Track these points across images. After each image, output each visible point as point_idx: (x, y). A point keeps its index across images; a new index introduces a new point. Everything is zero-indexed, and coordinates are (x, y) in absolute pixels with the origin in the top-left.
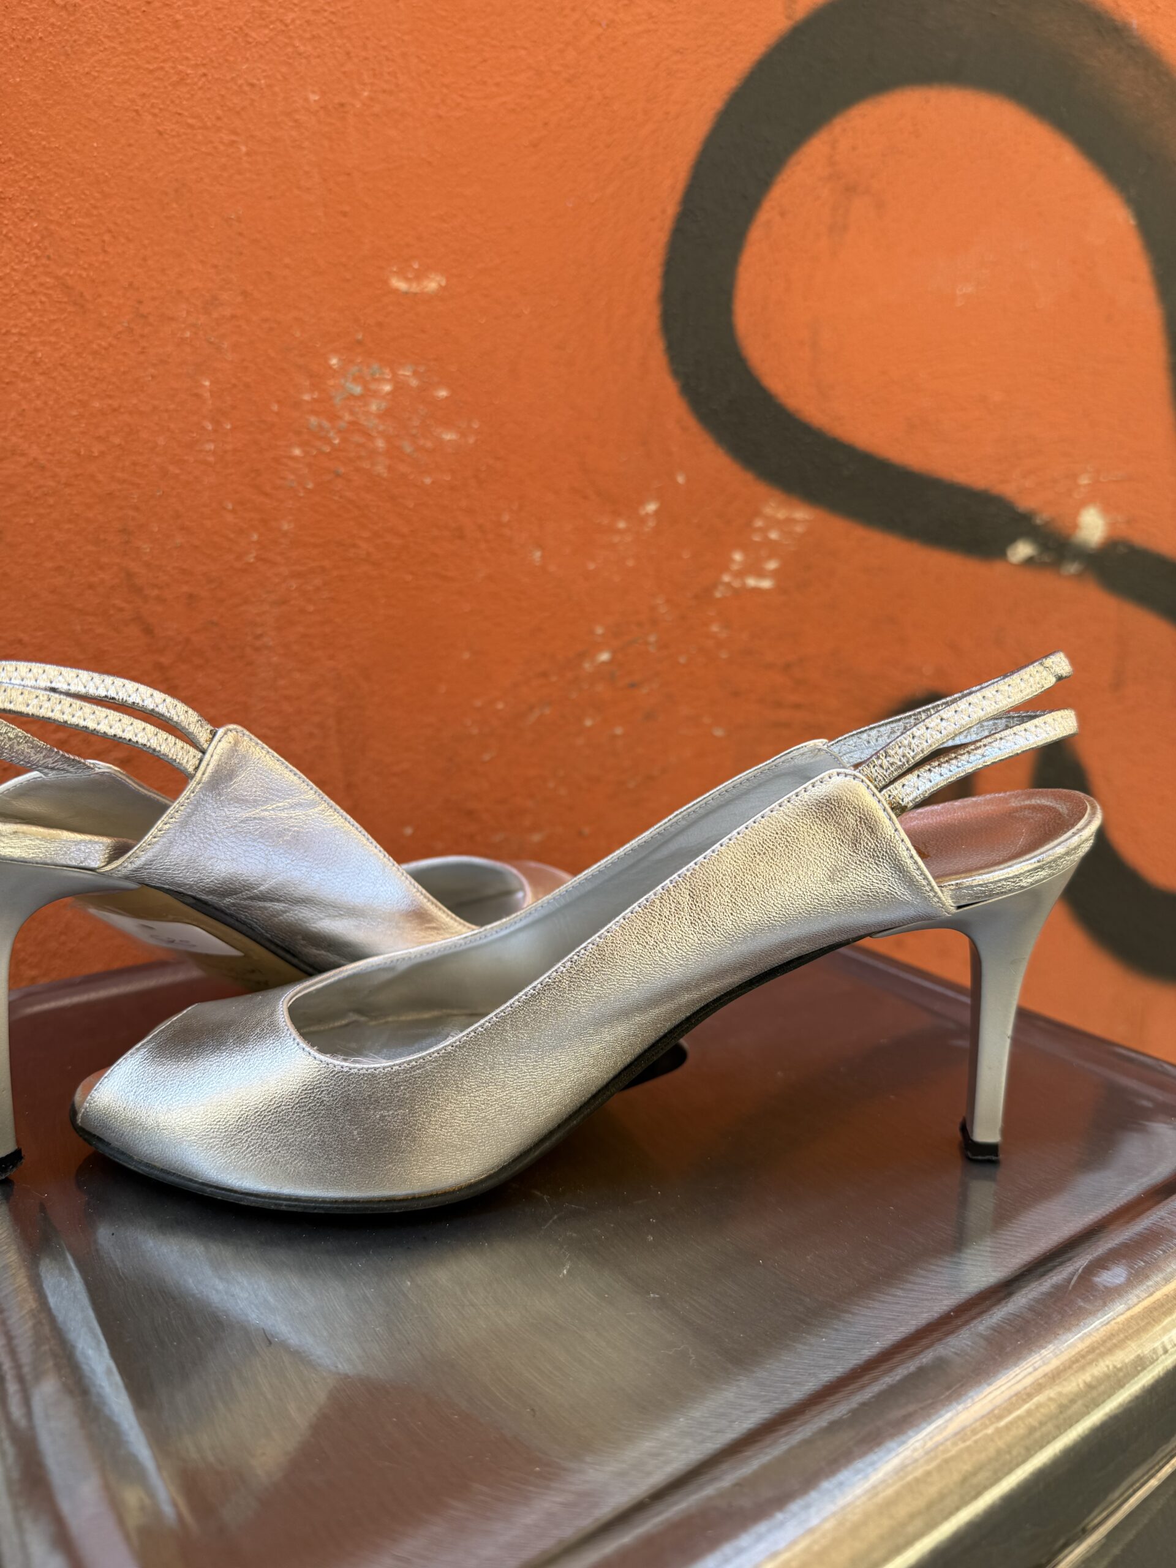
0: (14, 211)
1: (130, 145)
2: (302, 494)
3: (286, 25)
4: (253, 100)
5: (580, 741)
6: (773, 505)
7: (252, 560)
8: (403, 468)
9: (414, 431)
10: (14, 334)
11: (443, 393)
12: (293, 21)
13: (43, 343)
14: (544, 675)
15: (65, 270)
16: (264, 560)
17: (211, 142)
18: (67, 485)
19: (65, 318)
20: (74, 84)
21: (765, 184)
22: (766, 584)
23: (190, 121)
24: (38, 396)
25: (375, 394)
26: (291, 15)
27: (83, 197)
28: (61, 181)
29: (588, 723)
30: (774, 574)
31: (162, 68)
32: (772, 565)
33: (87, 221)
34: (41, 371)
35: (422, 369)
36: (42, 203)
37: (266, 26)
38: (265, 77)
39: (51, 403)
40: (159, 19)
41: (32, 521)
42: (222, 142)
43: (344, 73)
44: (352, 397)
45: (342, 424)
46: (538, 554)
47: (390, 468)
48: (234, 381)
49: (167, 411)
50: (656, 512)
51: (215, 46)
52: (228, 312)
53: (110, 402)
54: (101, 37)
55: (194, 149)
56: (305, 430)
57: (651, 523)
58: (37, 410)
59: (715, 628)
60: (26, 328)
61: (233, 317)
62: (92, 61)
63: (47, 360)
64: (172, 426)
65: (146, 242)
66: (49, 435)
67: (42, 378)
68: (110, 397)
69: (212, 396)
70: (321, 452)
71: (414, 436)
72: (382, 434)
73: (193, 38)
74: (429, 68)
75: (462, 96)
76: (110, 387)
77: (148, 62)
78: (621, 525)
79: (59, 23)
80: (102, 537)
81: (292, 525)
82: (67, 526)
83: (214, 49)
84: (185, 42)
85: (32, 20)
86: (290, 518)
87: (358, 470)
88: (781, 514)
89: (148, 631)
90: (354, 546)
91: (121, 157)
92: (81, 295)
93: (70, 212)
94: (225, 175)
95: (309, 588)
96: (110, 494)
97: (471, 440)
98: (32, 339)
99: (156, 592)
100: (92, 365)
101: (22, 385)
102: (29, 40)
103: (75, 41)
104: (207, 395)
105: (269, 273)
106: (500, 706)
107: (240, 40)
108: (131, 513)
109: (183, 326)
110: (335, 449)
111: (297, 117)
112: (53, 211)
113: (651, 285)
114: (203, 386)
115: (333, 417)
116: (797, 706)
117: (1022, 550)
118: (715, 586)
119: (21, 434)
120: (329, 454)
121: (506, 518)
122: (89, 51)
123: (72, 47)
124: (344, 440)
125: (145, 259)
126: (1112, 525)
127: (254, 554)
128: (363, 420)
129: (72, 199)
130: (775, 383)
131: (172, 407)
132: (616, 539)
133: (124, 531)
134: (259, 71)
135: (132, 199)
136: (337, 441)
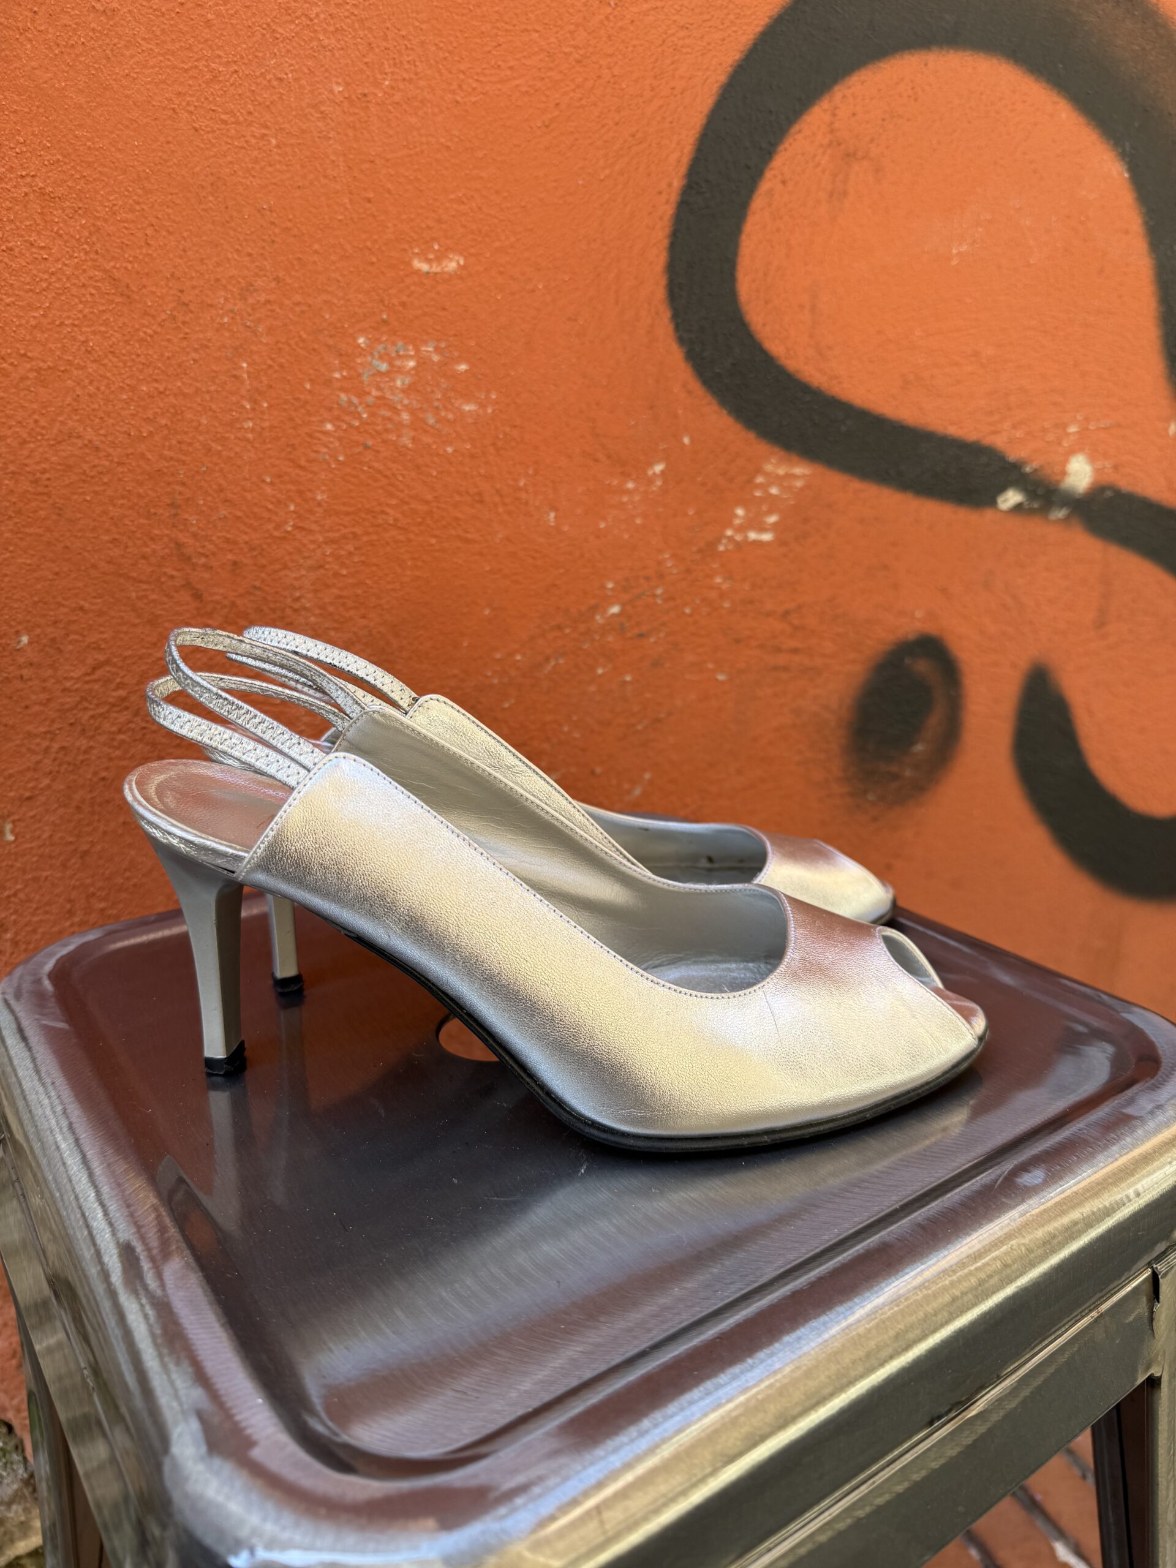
0: (63, 210)
1: (168, 142)
2: (333, 466)
3: (311, 20)
4: (282, 94)
5: (593, 688)
6: (773, 461)
7: (289, 529)
8: (427, 439)
9: (436, 404)
10: (66, 325)
11: (463, 367)
12: (317, 15)
13: (94, 333)
14: (559, 627)
15: (112, 264)
16: (302, 529)
17: (244, 136)
18: (119, 464)
19: (114, 308)
20: (115, 86)
21: (767, 154)
22: (767, 537)
23: (223, 117)
24: (91, 382)
25: (400, 370)
26: (316, 10)
27: (126, 193)
28: (106, 180)
29: (600, 671)
30: (775, 527)
31: (196, 67)
32: (773, 519)
33: (130, 216)
34: (92, 359)
35: (443, 345)
36: (89, 201)
37: (292, 22)
38: (292, 71)
39: (103, 388)
40: (192, 19)
41: (88, 498)
42: (254, 137)
43: (366, 63)
44: (380, 373)
45: (370, 400)
46: (552, 515)
47: (414, 439)
48: (270, 362)
49: (208, 392)
50: (663, 472)
51: (245, 43)
52: (263, 298)
53: (156, 385)
54: (139, 40)
55: (227, 143)
56: (336, 406)
57: (659, 483)
58: (90, 396)
59: (718, 580)
60: (78, 319)
61: (268, 302)
62: (131, 63)
63: (97, 349)
64: (214, 406)
65: (185, 234)
66: (101, 418)
67: (94, 366)
68: (156, 381)
69: (249, 377)
70: (350, 426)
71: (437, 408)
72: (407, 408)
73: (224, 36)
74: (447, 54)
75: (477, 80)
76: (156, 371)
77: (183, 62)
78: (630, 485)
79: (100, 28)
80: (152, 510)
81: (325, 496)
82: (121, 501)
83: (244, 46)
84: (217, 41)
85: (74, 26)
86: (324, 488)
87: (384, 442)
88: (781, 472)
89: (197, 596)
90: (383, 512)
91: (160, 154)
92: (128, 286)
93: (116, 208)
94: (257, 167)
95: (343, 553)
96: (159, 471)
97: (490, 410)
98: (84, 329)
99: (203, 560)
100: (139, 352)
101: (75, 372)
102: (73, 45)
103: (115, 45)
104: (245, 376)
105: (299, 259)
106: (518, 657)
107: (268, 36)
108: (179, 488)
109: (221, 312)
110: (364, 423)
111: (323, 108)
112: (99, 208)
113: (658, 257)
114: (242, 368)
115: (362, 393)
116: (795, 651)
117: (1011, 498)
118: (718, 540)
119: (76, 418)
120: (357, 428)
121: (522, 483)
122: (128, 53)
123: (112, 51)
124: (372, 415)
125: (184, 251)
126: (1097, 471)
127: (291, 524)
128: (388, 395)
129: (117, 196)
130: (775, 348)
131: (213, 388)
132: (625, 499)
133: (172, 505)
134: (287, 65)
135: (172, 194)
136: (365, 416)
